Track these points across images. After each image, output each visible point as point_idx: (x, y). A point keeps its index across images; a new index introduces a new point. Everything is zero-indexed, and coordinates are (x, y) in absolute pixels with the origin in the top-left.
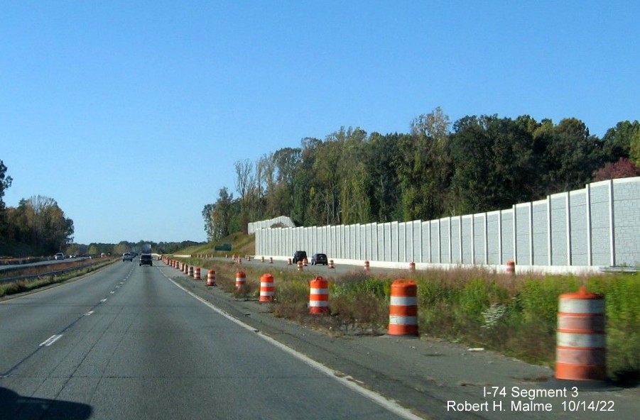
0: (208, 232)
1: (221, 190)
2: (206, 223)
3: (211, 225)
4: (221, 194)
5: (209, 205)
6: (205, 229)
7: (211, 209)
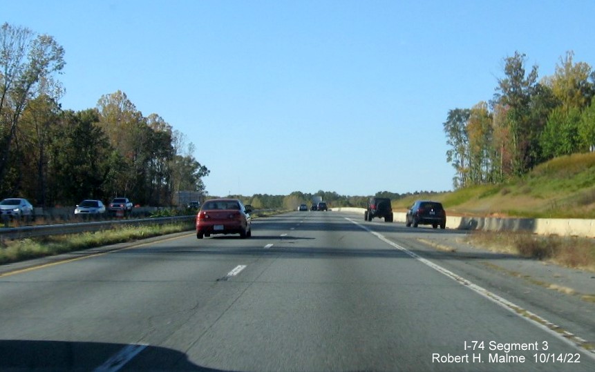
0: (456, 166)
1: (509, 60)
2: (450, 148)
3: (462, 150)
4: (509, 70)
5: (457, 111)
6: (449, 159)
7: (460, 120)
